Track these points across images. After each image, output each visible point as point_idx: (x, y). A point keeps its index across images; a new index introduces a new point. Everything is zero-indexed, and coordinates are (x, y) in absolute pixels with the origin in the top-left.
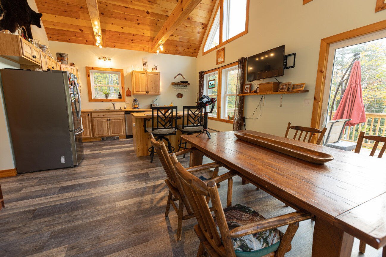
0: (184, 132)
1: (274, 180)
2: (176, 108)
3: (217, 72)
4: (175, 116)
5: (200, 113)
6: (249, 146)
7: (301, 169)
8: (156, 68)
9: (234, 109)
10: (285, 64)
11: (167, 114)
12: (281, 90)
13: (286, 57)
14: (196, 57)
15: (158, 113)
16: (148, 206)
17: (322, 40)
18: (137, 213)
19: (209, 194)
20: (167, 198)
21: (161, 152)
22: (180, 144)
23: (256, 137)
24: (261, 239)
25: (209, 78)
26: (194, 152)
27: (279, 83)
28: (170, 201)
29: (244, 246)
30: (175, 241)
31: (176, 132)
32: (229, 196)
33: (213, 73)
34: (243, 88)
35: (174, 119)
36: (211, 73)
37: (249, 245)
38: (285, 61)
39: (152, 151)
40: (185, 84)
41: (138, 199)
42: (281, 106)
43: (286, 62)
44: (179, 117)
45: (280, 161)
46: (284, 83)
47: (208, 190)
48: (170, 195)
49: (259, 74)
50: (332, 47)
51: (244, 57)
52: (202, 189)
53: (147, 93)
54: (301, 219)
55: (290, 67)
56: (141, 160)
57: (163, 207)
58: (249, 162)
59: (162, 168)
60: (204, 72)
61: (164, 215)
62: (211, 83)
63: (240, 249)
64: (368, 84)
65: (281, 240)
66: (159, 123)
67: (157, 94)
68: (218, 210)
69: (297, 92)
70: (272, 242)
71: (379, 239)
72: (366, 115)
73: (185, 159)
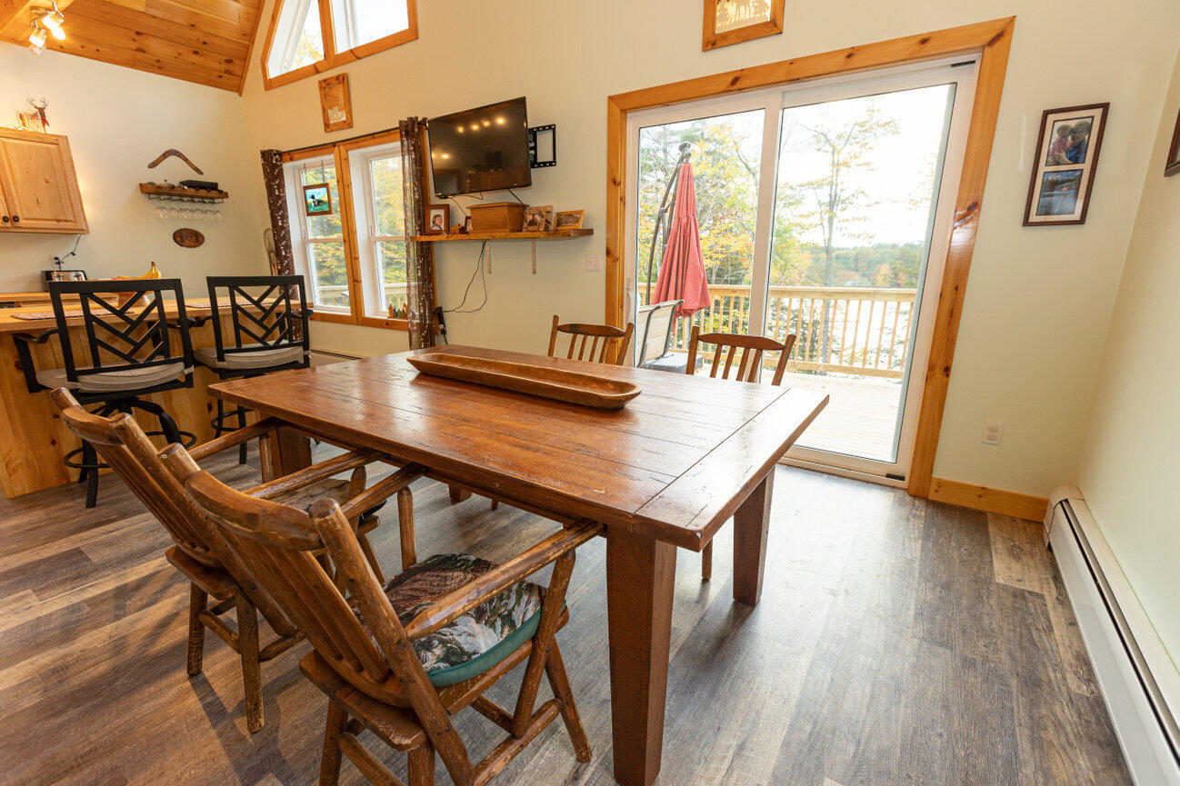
0: (226, 374)
1: (515, 466)
2: (175, 285)
3: (331, 157)
4: (178, 316)
5: (283, 302)
6: (453, 389)
7: (576, 427)
8: (41, 115)
9: (405, 284)
10: (532, 152)
11: (136, 311)
12: (531, 228)
13: (534, 133)
14: (239, 90)
15: (86, 309)
16: (103, 668)
17: (611, 98)
18: (48, 709)
19: (320, 541)
20: (187, 614)
21: (123, 453)
22: (220, 418)
23: (470, 362)
24: (495, 620)
25: (303, 176)
26: (273, 433)
27: (524, 207)
28: (202, 617)
29: (454, 654)
30: (241, 739)
31: (189, 377)
32: (405, 542)
33: (317, 160)
34: (424, 218)
35: (170, 326)
36: (308, 161)
37: (466, 648)
38: (532, 145)
39: (85, 462)
40: (203, 192)
41: (44, 659)
42: (534, 272)
43: (535, 148)
44: (197, 318)
45: (531, 417)
46: (537, 208)
47: (315, 531)
48: (198, 599)
49: (470, 177)
50: (632, 122)
51: (417, 118)
52: (295, 534)
53: (9, 224)
54: (577, 540)
55: (545, 164)
56: (31, 508)
57: (173, 651)
58: (450, 432)
59: (148, 519)
60: (280, 154)
61: (184, 674)
62: (313, 197)
63: (442, 665)
64: (715, 220)
65: (542, 605)
66: (100, 349)
67: (69, 228)
68: (358, 577)
69: (567, 235)
70: (524, 616)
71: (700, 531)
72: (711, 289)
73: (246, 467)
